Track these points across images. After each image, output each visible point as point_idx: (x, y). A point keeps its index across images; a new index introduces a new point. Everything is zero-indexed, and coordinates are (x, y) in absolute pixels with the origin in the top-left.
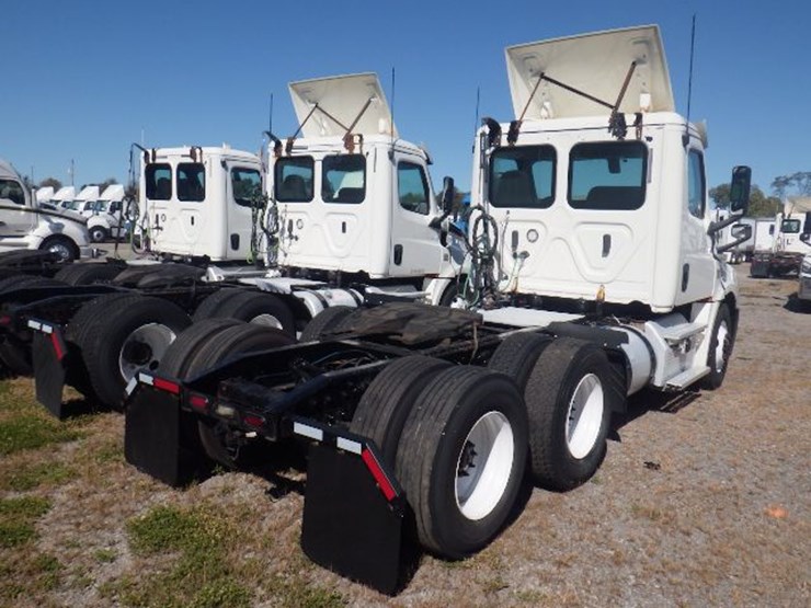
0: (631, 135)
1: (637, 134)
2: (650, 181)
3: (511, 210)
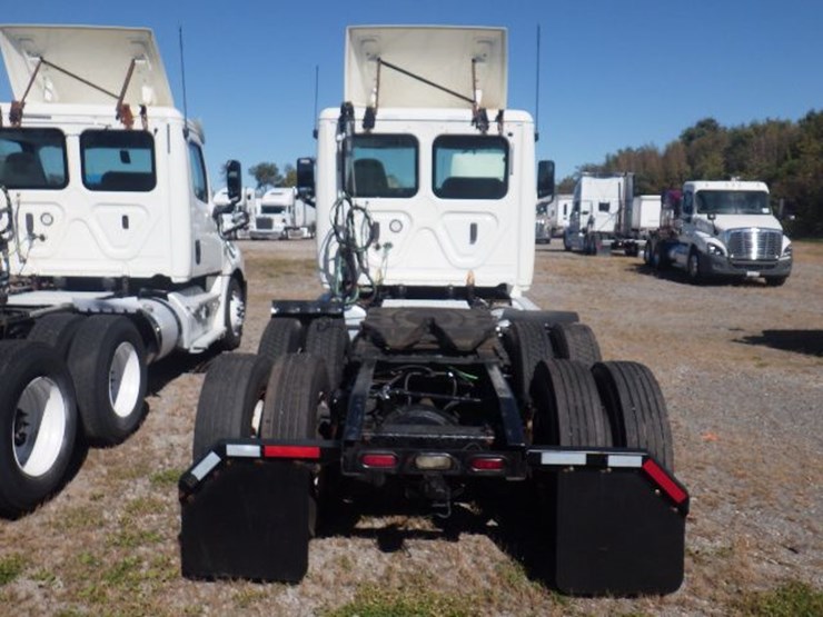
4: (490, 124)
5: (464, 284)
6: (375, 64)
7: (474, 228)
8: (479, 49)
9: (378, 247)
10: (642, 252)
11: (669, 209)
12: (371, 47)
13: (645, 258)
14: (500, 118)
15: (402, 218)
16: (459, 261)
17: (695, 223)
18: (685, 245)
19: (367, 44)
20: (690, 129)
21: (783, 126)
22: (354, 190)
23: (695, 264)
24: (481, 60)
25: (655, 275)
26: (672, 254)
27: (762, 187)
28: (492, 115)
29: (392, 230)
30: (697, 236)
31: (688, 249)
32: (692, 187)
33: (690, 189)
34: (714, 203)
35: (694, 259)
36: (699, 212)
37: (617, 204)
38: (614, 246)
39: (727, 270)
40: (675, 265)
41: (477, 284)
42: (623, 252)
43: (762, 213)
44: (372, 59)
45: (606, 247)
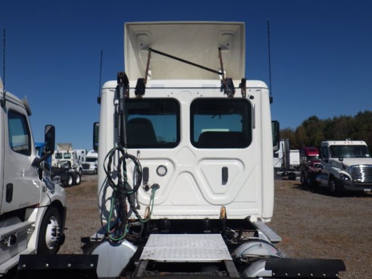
0: (238, 94)
1: (242, 93)
2: (254, 128)
3: (141, 150)
4: (236, 90)
5: (218, 218)
6: (147, 52)
7: (225, 171)
8: (224, 40)
9: (147, 189)
10: (298, 178)
11: (304, 156)
12: (144, 39)
13: (301, 181)
14: (243, 86)
15: (167, 164)
16: (214, 198)
17: (331, 163)
18: (326, 174)
19: (140, 37)
20: (306, 120)
21: (348, 118)
22: (126, 142)
23: (334, 185)
24: (225, 48)
25: (311, 191)
26: (318, 179)
27: (364, 143)
28: (237, 83)
29: (158, 174)
30: (333, 169)
31: (328, 177)
32: (327, 144)
33: (326, 145)
34: (339, 152)
35: (333, 182)
36: (332, 157)
37: (282, 154)
38: (283, 175)
39: (352, 188)
40: (320, 185)
41: (229, 218)
42: (287, 178)
43: (366, 157)
44: (144, 48)
45: (279, 175)
